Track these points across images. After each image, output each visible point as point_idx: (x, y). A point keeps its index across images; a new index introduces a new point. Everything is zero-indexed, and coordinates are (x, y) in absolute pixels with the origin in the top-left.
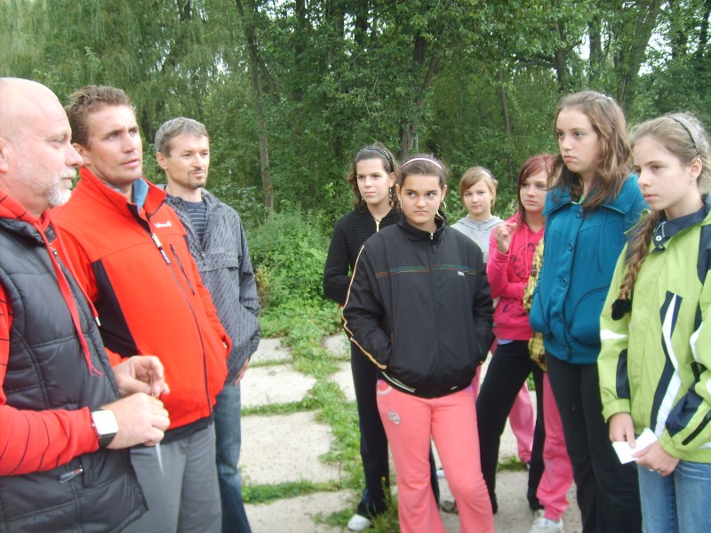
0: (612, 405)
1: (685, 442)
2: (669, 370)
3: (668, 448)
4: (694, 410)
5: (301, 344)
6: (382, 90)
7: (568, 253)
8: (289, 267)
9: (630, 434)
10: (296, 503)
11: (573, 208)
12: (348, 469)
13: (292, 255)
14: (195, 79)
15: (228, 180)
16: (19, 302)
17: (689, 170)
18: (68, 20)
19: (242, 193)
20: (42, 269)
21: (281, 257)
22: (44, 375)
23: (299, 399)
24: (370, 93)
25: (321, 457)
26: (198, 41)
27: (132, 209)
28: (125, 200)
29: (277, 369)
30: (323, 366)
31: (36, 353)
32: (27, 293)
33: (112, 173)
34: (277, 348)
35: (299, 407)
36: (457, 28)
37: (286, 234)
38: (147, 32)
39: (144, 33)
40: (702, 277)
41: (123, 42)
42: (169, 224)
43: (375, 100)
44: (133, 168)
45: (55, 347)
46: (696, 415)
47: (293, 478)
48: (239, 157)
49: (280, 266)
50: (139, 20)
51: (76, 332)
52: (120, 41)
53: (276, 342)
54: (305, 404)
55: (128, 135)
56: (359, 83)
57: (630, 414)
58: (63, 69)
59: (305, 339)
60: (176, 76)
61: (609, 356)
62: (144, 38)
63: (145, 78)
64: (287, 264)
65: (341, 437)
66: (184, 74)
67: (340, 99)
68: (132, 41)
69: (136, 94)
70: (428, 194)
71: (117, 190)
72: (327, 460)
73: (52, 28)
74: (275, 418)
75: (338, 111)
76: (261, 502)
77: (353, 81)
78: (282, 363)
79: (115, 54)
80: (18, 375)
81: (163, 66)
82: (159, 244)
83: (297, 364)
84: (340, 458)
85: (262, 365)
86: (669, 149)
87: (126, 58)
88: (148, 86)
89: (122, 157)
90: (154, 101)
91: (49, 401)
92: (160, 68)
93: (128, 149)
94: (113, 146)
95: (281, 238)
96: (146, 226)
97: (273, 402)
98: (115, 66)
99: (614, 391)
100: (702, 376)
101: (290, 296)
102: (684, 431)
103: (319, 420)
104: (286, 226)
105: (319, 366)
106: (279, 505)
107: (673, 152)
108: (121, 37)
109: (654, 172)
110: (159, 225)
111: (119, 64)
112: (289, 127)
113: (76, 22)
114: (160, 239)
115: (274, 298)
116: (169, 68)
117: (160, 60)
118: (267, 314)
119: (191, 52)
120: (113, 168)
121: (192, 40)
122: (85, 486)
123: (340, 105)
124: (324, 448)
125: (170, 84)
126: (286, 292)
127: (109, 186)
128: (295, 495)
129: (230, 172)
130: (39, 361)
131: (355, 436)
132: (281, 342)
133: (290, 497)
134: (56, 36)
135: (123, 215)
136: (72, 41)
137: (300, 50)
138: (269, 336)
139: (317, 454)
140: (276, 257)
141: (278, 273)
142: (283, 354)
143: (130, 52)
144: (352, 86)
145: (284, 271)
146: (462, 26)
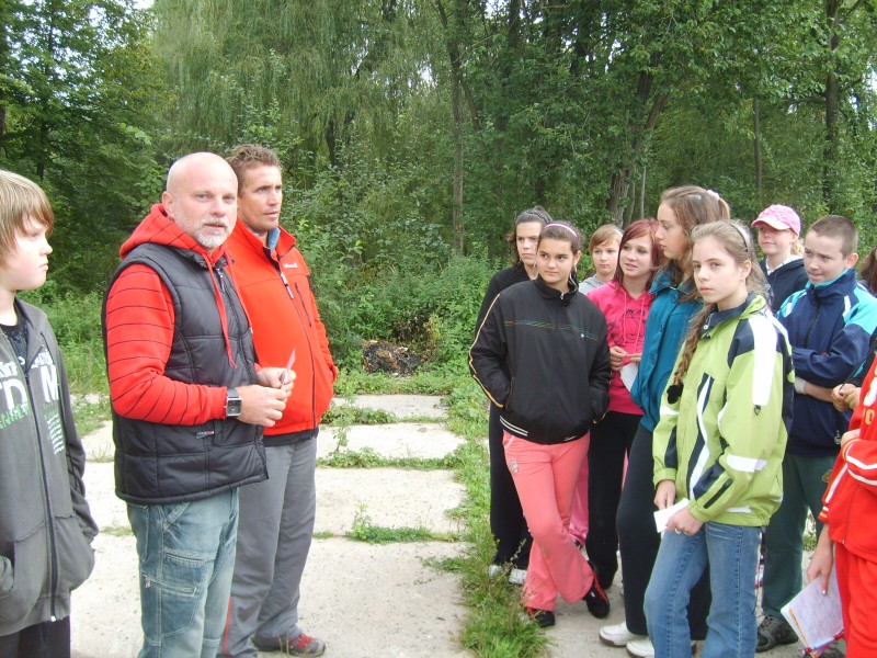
0: (661, 473)
1: (706, 506)
2: (700, 443)
3: (694, 511)
4: (716, 478)
5: (460, 403)
6: (593, 127)
7: (659, 334)
8: (466, 319)
9: (670, 500)
10: (410, 548)
11: (671, 292)
12: (470, 525)
13: (471, 306)
14: (393, 88)
15: (416, 212)
16: (179, 306)
17: (741, 269)
18: (255, 10)
19: (427, 230)
20: (204, 286)
21: (459, 307)
22: (194, 360)
23: (441, 457)
24: (579, 130)
25: (447, 512)
26: (401, 45)
27: (267, 252)
28: (261, 244)
29: (429, 426)
30: (477, 428)
31: (189, 344)
32: (185, 300)
33: (255, 220)
34: (435, 406)
35: (440, 464)
36: (687, 62)
37: (468, 282)
38: (344, 29)
39: (340, 31)
40: (730, 362)
41: (314, 39)
42: (295, 265)
43: (584, 138)
44: (273, 219)
45: (204, 341)
46: (717, 482)
47: (413, 525)
48: (434, 186)
49: (455, 318)
50: (336, 15)
51: (223, 334)
52: (310, 38)
53: (436, 400)
54: (446, 463)
55: (274, 191)
56: (568, 117)
57: (674, 482)
58: (243, 67)
59: (466, 400)
60: (371, 83)
61: (663, 429)
62: (339, 36)
63: (336, 83)
64: (464, 316)
65: (473, 496)
66: (381, 82)
67: (544, 134)
68: (324, 40)
69: (324, 101)
70: (560, 257)
71: (256, 235)
72: (453, 515)
73: (236, 17)
74: (413, 472)
75: (540, 147)
76: (378, 542)
77: (560, 114)
78: (436, 421)
79: (305, 53)
80: (176, 357)
81: (358, 71)
82: (286, 282)
83: (451, 424)
84: (464, 515)
85: (415, 421)
86: (728, 250)
87: (317, 59)
88: (339, 92)
89: (266, 208)
90: (344, 111)
91: (197, 379)
92: (354, 71)
93: (273, 202)
94: (261, 198)
95: (462, 286)
96: (277, 266)
97: (414, 456)
98: (302, 67)
99: (663, 460)
100: (726, 450)
101: (462, 353)
102: (705, 495)
103: (457, 479)
104: (469, 273)
105: (473, 427)
106: (393, 547)
107: (731, 253)
108: (312, 33)
109: (712, 269)
110: (287, 266)
111: (307, 64)
112: (487, 159)
113: (262, 12)
114: (287, 277)
115: (444, 352)
116: (364, 73)
117: (355, 62)
118: (435, 369)
119: (392, 57)
120: (257, 216)
121: (394, 42)
122: (214, 445)
123: (542, 141)
124: (454, 504)
125: (363, 92)
126: (458, 347)
127: (250, 231)
128: (412, 540)
129: (418, 204)
130: (191, 349)
131: (487, 497)
132: (441, 400)
133: (407, 541)
134: (238, 27)
135: (259, 255)
136: (257, 34)
137: (507, 72)
138: (431, 393)
139: (445, 508)
140: (452, 307)
141: (452, 326)
142: (441, 413)
143: (320, 52)
144: (559, 121)
145: (460, 324)
146: (692, 61)
